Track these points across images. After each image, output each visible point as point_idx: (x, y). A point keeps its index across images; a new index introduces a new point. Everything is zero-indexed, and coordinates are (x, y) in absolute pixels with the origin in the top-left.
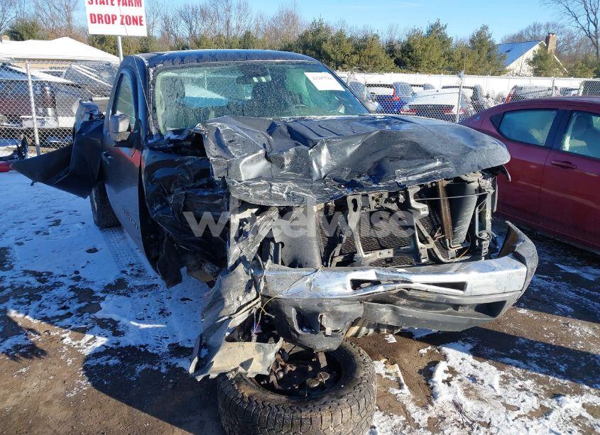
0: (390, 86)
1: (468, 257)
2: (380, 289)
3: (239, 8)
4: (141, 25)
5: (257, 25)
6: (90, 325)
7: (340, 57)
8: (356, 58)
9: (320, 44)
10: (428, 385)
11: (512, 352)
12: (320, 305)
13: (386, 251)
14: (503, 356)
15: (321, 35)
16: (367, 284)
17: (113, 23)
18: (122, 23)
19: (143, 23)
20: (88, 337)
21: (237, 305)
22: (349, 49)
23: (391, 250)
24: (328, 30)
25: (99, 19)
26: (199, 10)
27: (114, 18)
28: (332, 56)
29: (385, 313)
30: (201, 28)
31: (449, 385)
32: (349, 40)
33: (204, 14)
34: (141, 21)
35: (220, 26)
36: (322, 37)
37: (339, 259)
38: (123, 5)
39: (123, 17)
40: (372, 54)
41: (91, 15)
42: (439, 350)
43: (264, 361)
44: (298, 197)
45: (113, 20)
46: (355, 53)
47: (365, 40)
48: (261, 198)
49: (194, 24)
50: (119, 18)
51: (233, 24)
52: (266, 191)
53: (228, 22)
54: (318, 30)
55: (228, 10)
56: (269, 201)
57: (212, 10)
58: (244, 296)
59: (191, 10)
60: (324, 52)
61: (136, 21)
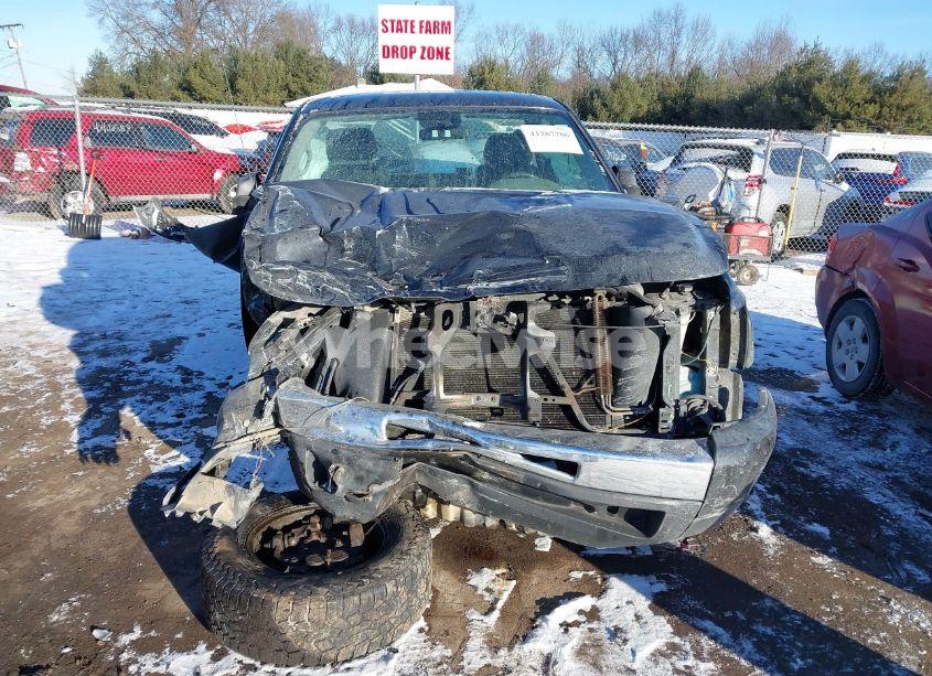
0: (891, 158)
1: (640, 432)
2: (429, 445)
3: (695, 28)
4: (447, 58)
5: (721, 57)
6: (187, 440)
7: (843, 107)
8: (872, 109)
9: (809, 85)
10: (533, 621)
11: (728, 614)
12: (335, 451)
13: (490, 396)
14: (704, 617)
15: (813, 71)
16: (417, 436)
17: (411, 57)
18: (422, 58)
19: (449, 56)
20: (175, 453)
21: (238, 432)
22: (861, 92)
23: (498, 397)
24: (827, 61)
25: (393, 52)
26: (631, 36)
27: (412, 50)
28: (829, 106)
29: (458, 489)
30: (632, 63)
31: (566, 631)
32: (866, 79)
33: (638, 41)
34: (447, 53)
35: (661, 60)
36: (816, 74)
37: (410, 395)
38: (426, 32)
39: (424, 49)
40: (906, 102)
41: (384, 47)
42: (604, 580)
43: (235, 509)
44: (330, 293)
45: (411, 53)
46: (872, 101)
47: (896, 78)
48: (284, 289)
49: (620, 57)
50: (419, 51)
51: (683, 56)
52: (289, 281)
53: (674, 54)
54: (810, 63)
55: (678, 33)
56: (292, 295)
57: (651, 34)
58: (252, 422)
59: (619, 36)
60: (815, 99)
61: (442, 54)
